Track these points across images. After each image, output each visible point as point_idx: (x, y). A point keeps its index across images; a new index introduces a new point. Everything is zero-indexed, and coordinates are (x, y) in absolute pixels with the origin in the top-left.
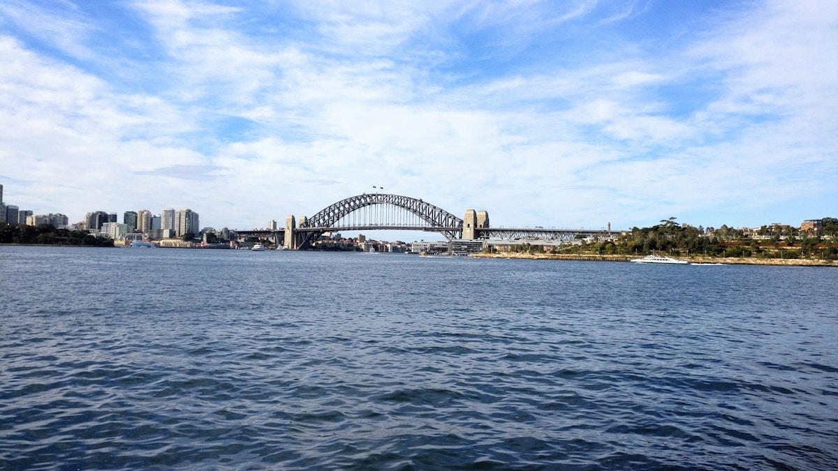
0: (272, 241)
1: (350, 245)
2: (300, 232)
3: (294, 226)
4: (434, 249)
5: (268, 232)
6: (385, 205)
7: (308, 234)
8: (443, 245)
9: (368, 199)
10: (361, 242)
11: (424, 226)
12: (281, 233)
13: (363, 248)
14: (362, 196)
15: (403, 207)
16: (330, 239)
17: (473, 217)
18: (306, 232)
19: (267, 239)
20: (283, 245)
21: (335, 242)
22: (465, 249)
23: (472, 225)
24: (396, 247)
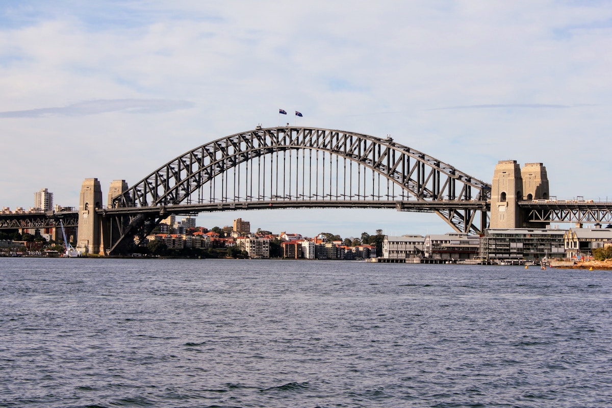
0: (46, 236)
1: (216, 244)
2: (113, 216)
3: (98, 203)
4: (441, 252)
5: (35, 217)
6: (307, 151)
7: (132, 220)
8: (462, 242)
9: (268, 140)
10: (241, 236)
11: (400, 199)
12: (70, 218)
13: (248, 250)
14: (255, 134)
15: (350, 155)
16: (173, 231)
17: (512, 177)
18: (126, 216)
19: (37, 232)
20: (74, 245)
21: (184, 237)
22: (520, 251)
23: (511, 197)
24: (322, 247)
